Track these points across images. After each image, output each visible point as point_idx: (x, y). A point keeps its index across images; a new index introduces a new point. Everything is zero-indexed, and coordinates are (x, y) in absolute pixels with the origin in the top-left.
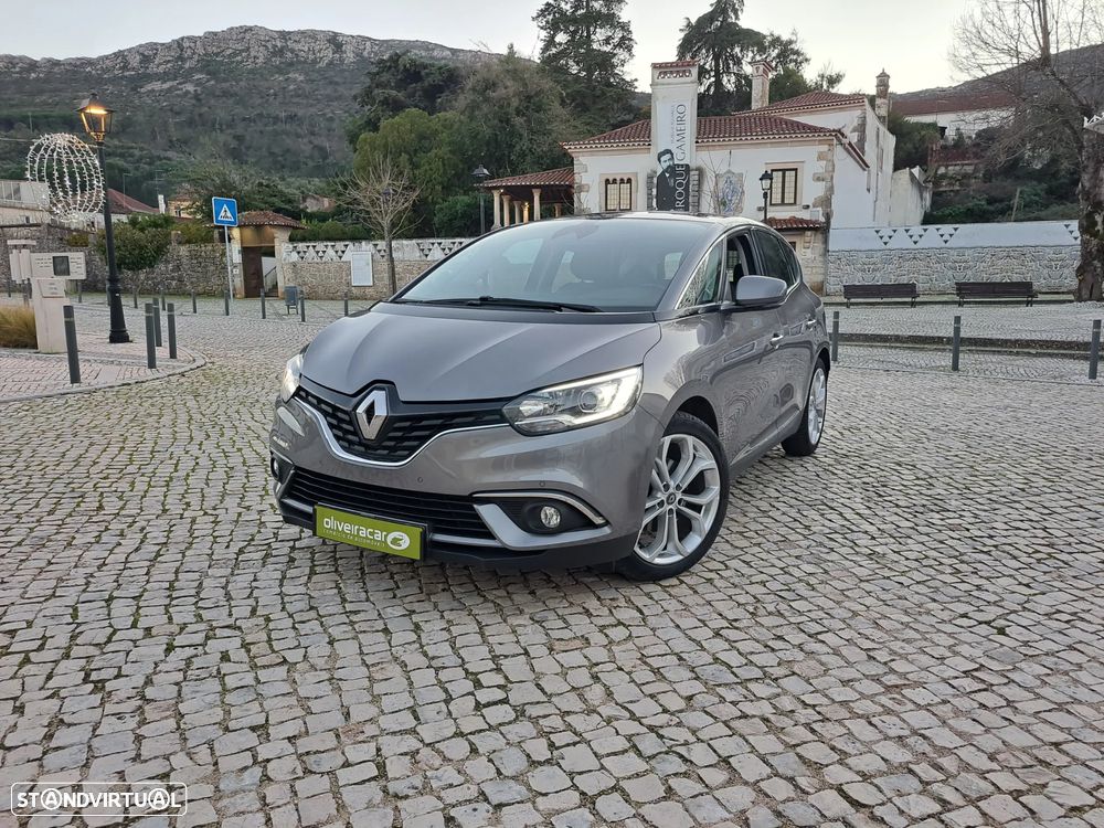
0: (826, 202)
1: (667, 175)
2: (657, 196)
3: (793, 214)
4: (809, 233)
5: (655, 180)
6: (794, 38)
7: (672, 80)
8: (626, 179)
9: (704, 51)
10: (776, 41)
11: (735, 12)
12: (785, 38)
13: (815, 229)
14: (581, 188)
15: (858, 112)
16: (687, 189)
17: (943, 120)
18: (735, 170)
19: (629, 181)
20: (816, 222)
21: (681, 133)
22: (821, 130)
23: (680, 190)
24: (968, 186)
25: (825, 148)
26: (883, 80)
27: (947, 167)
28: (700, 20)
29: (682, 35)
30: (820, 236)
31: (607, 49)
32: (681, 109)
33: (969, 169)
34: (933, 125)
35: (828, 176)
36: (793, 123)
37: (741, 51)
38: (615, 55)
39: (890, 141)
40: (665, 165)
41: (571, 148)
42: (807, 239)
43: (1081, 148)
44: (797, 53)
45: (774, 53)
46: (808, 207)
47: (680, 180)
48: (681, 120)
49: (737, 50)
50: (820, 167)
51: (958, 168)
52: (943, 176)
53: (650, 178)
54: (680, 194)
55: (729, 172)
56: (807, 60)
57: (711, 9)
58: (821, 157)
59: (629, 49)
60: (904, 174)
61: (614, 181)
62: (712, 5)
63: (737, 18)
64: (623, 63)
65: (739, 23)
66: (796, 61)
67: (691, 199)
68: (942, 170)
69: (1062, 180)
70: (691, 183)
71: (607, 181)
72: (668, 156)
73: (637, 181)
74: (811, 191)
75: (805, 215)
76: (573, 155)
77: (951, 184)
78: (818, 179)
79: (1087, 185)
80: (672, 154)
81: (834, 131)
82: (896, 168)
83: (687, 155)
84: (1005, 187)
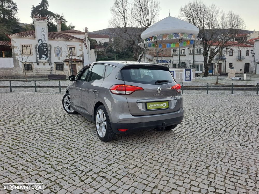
0: (82, 55)
1: (41, 46)
2: (39, 51)
3: (75, 58)
4: (79, 63)
5: (38, 47)
6: (63, 16)
7: (40, 21)
8: (28, 46)
9: (39, 15)
10: (58, 16)
11: (46, 7)
12: (61, 15)
13: (81, 62)
14: (14, 47)
15: (84, 36)
16: (47, 50)
17: (97, 39)
18: (60, 46)
19: (29, 46)
20: (81, 60)
21: (44, 35)
22: (79, 39)
23: (45, 50)
24: (104, 54)
25: (81, 43)
26: (86, 29)
27: (99, 49)
28: (37, 7)
29: (32, 10)
30: (82, 63)
31: (10, 9)
32: (43, 29)
33: (103, 50)
34: (95, 40)
35: (82, 50)
36: (72, 36)
37: (49, 16)
38: (13, 11)
39: (89, 43)
40: (40, 43)
41: (10, 36)
42: (79, 64)
43: (133, 49)
44: (64, 19)
45: (58, 19)
46: (78, 56)
47: (45, 47)
48: (44, 32)
49: (48, 16)
50: (80, 47)
51: (101, 50)
52: (99, 51)
53: (36, 46)
54: (45, 51)
55: (58, 46)
56: (66, 21)
57: (40, 5)
58: (80, 45)
59: (16, 10)
60: (93, 50)
61: (25, 46)
62: (40, 3)
63: (47, 8)
64: (14, 14)
65: (48, 9)
66: (64, 21)
67: (48, 52)
68: (98, 50)
69: (120, 54)
70: (48, 48)
71: (22, 46)
72: (41, 41)
73: (32, 46)
74: (78, 53)
75: (78, 58)
76: (11, 38)
77: (100, 53)
78: (80, 50)
79: (135, 56)
80: (42, 41)
81: (83, 39)
82: (91, 49)
83: (46, 41)
84: (111, 55)
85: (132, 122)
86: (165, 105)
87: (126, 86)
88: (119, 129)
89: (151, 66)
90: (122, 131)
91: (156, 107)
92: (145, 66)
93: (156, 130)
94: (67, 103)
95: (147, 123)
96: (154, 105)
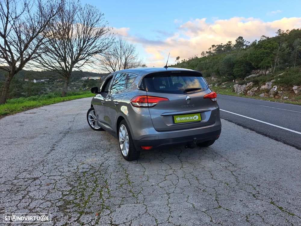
85: (157, 138)
86: (196, 118)
87: (148, 97)
88: (142, 147)
89: (179, 72)
90: (146, 148)
91: (185, 120)
92: (172, 72)
93: (187, 147)
94: (91, 118)
95: (174, 139)
96: (183, 118)
